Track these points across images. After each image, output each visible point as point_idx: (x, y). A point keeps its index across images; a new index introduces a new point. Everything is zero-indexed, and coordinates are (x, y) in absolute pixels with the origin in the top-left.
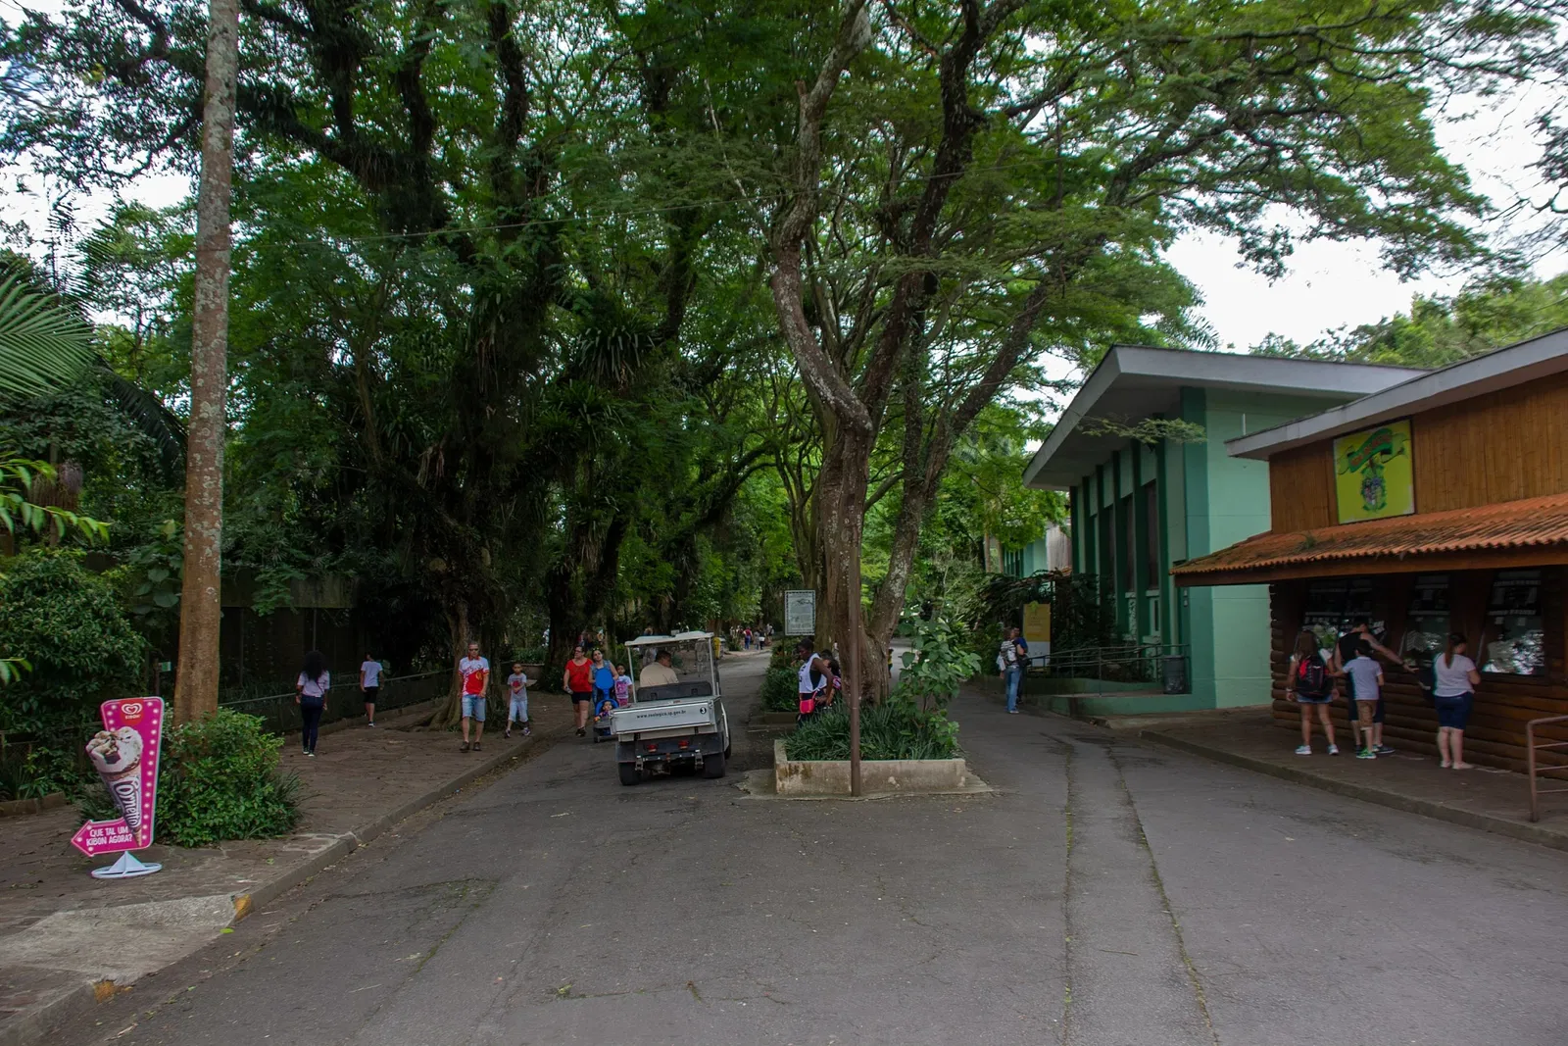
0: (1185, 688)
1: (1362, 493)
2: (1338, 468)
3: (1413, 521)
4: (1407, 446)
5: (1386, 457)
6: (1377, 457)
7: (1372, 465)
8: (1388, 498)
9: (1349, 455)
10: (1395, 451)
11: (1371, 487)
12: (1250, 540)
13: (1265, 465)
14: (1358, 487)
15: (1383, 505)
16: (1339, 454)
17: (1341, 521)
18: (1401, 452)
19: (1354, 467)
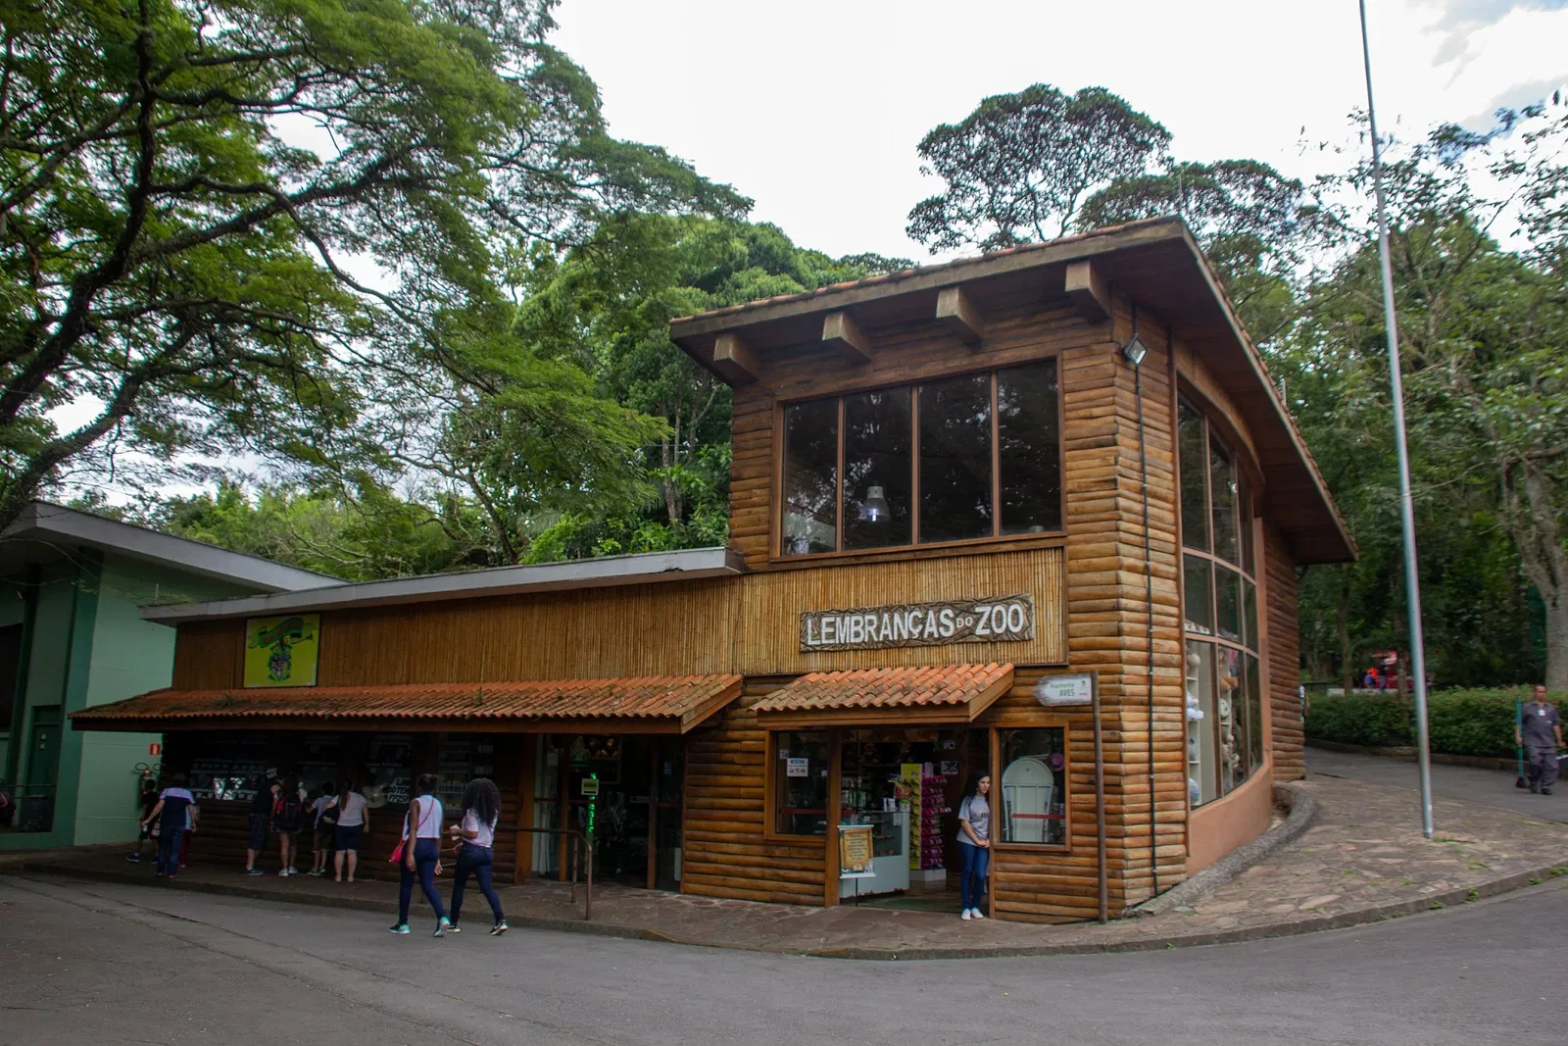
0: (45, 825)
1: (270, 665)
2: (248, 642)
3: (313, 691)
4: (316, 633)
5: (296, 639)
6: (288, 638)
7: (282, 644)
8: (293, 672)
9: (261, 634)
10: (305, 634)
11: (279, 661)
12: (151, 694)
13: (174, 631)
14: (267, 660)
15: (288, 676)
16: (252, 632)
17: (247, 684)
18: (310, 637)
19: (265, 643)
